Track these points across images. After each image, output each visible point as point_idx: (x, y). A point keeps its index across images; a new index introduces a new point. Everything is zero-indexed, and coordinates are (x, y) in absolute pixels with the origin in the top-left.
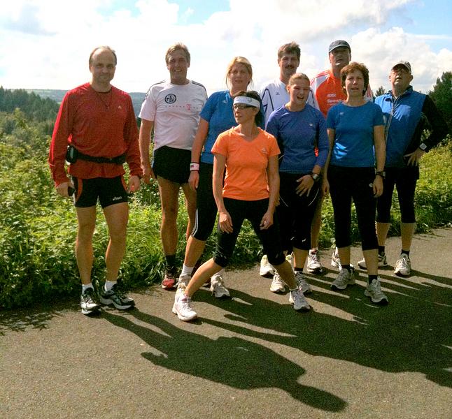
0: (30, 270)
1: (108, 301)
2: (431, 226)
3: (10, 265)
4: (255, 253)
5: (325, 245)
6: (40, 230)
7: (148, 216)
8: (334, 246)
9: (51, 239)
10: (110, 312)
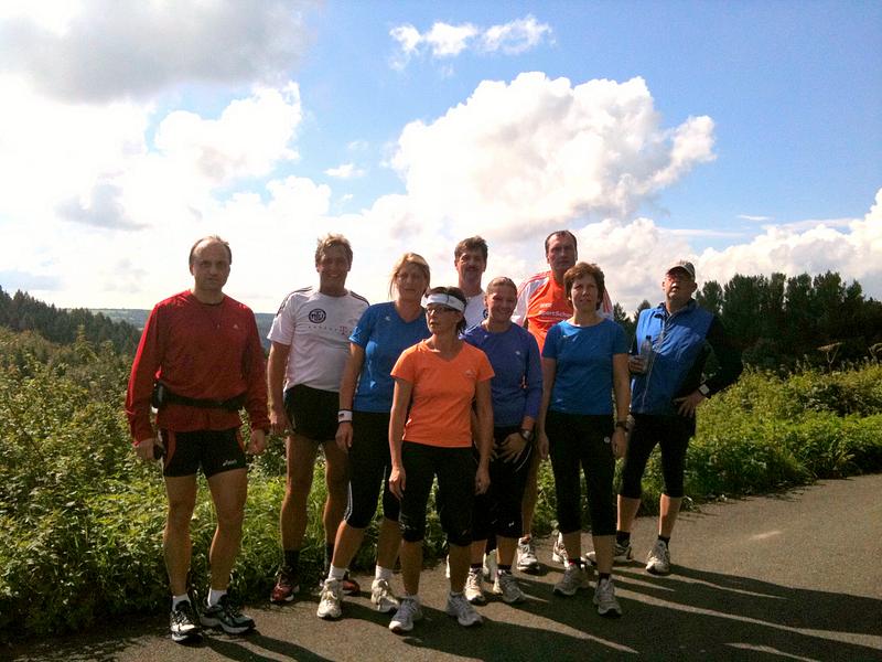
0: (92, 573)
1: (213, 622)
2: (696, 500)
3: (60, 568)
4: (439, 545)
5: (543, 531)
6: (107, 514)
7: (275, 492)
8: (555, 532)
9: (124, 529)
10: (216, 637)
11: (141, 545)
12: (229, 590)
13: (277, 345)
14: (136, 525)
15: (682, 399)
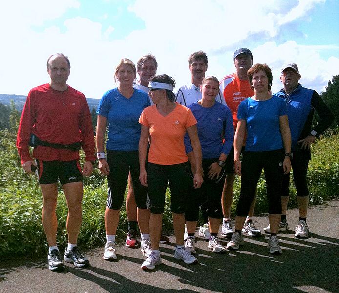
2: (325, 198)
11: (15, 220)
14: (11, 209)
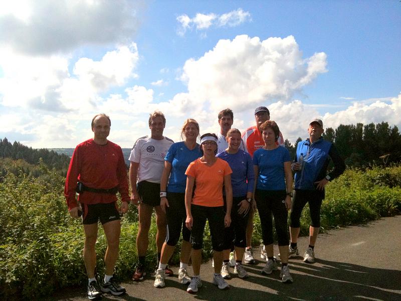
0: (52, 269)
1: (107, 290)
2: (325, 228)
3: (37, 267)
4: (208, 252)
5: (256, 245)
6: (58, 242)
7: (133, 230)
8: (262, 245)
9: (66, 248)
10: (108, 297)
11: (74, 255)
12: (114, 275)
13: (133, 163)
14: (71, 246)
15: (318, 182)
